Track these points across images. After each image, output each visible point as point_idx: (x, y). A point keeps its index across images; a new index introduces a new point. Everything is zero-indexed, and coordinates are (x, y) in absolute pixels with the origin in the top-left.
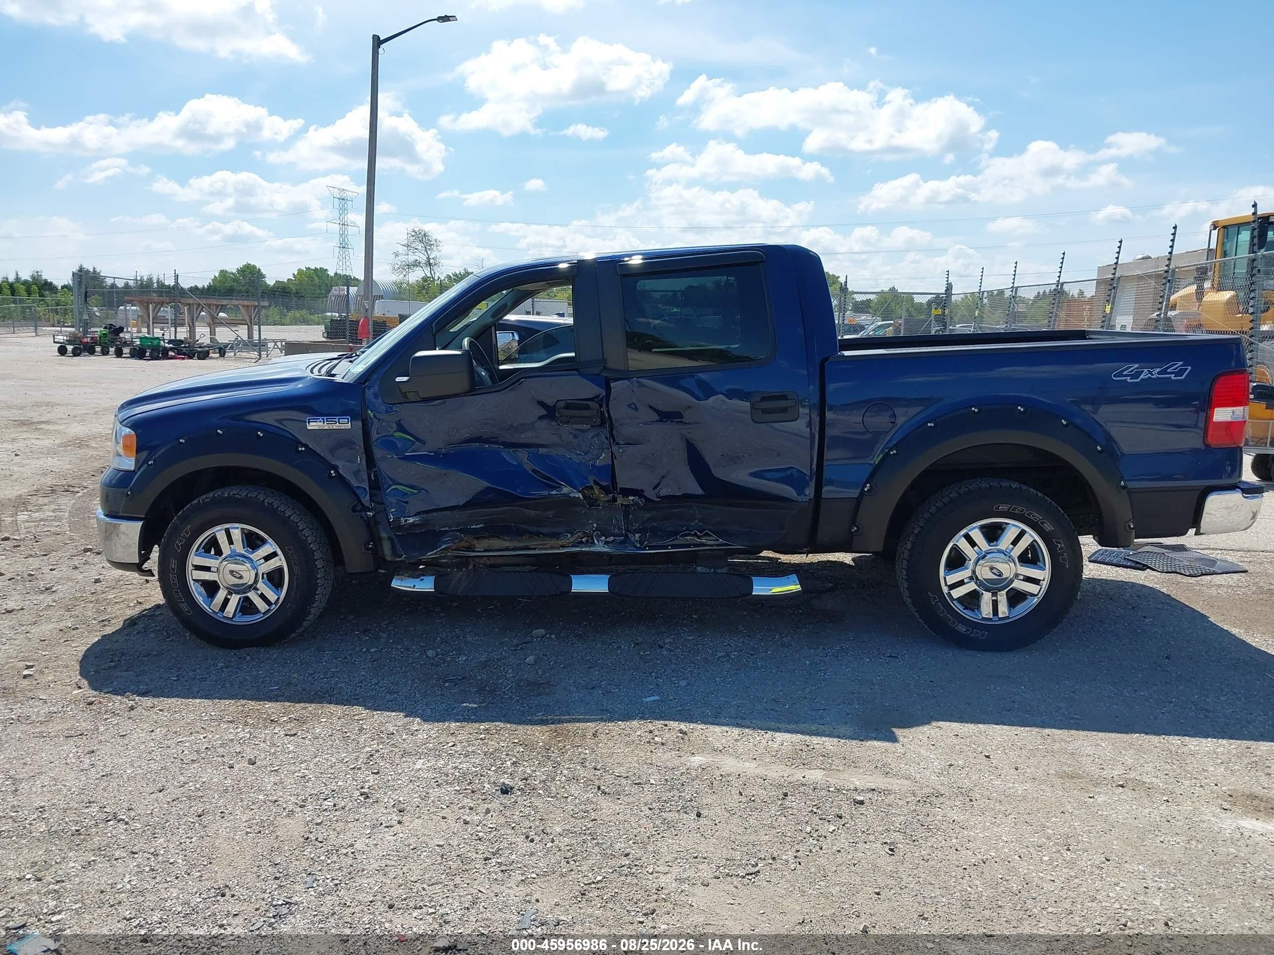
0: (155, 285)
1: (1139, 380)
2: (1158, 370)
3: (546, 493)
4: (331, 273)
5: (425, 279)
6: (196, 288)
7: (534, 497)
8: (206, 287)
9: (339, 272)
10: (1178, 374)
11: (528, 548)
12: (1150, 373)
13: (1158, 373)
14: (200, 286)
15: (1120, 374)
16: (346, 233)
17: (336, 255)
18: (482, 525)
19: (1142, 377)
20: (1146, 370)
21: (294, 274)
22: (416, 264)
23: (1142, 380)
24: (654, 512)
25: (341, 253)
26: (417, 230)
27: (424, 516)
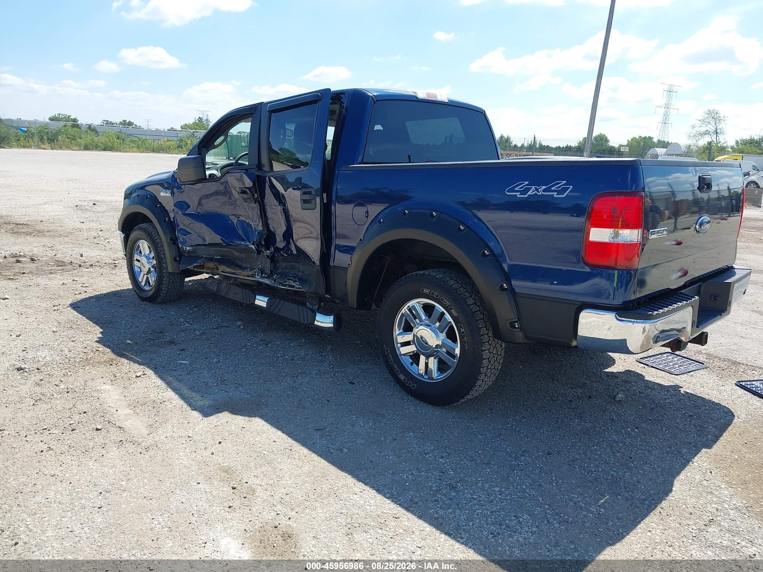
0: (538, 145)
1: (526, 196)
2: (544, 187)
3: (239, 242)
4: (655, 140)
5: (710, 143)
6: (559, 147)
7: (234, 244)
8: (565, 147)
9: (660, 139)
10: (559, 192)
11: (235, 274)
12: (537, 190)
13: (544, 191)
14: (562, 146)
15: (512, 190)
16: (668, 113)
17: (659, 127)
18: (219, 257)
19: (529, 193)
20: (533, 187)
21: (628, 140)
22: (707, 133)
23: (529, 195)
24: (286, 264)
25: (663, 127)
26: (711, 110)
27: (195, 247)
